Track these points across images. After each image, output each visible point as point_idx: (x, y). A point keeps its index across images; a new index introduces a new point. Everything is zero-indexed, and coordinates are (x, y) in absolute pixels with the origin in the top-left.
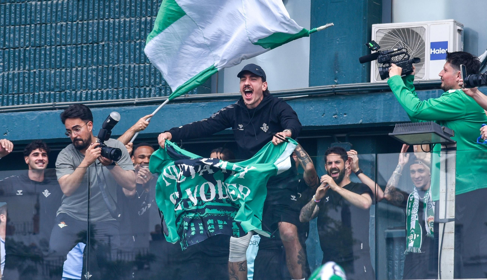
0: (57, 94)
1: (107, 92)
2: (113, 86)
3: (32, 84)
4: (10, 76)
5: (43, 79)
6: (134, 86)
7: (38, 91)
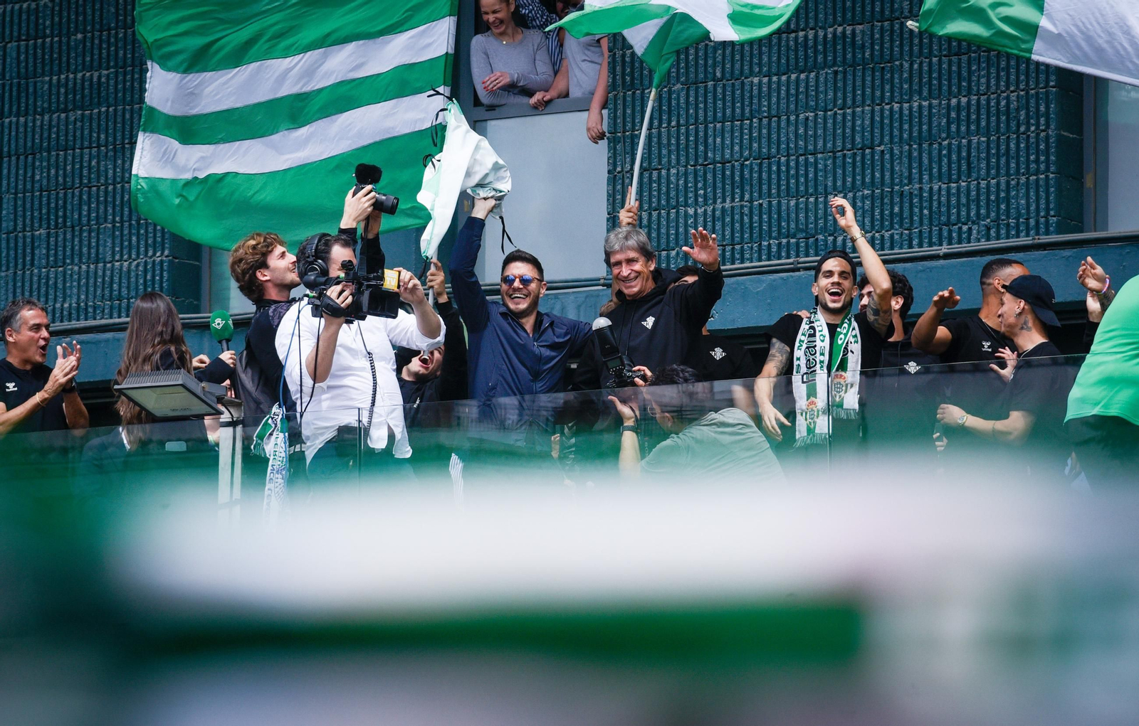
0: (802, 242)
1: (892, 236)
2: (901, 226)
3: (755, 227)
4: (718, 213)
5: (775, 216)
6: (939, 224)
7: (767, 239)
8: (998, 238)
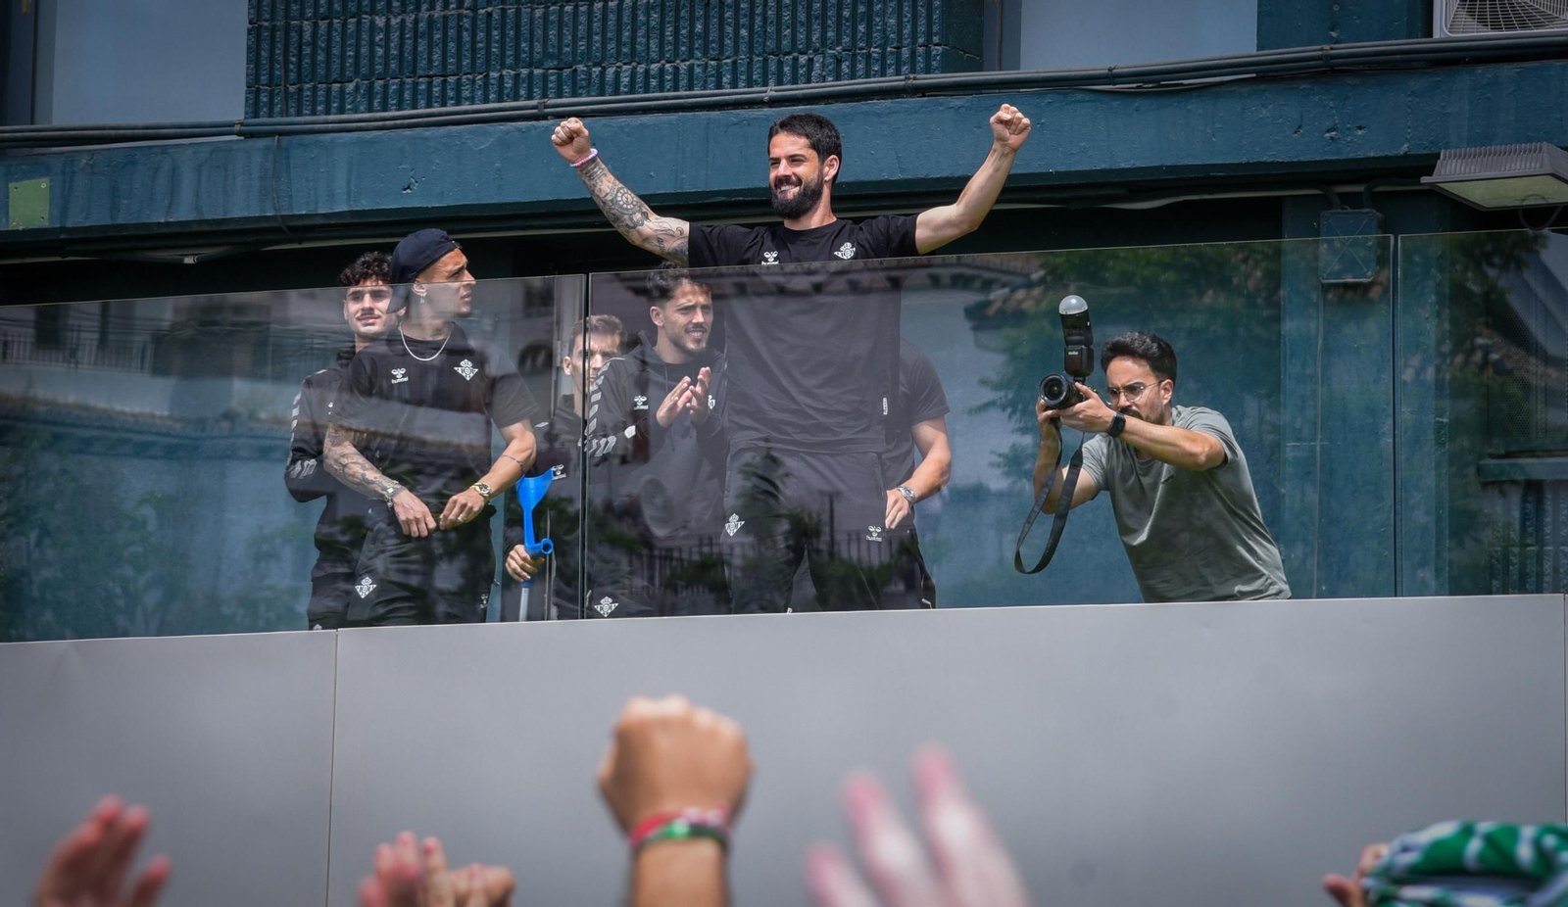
0: (552, 75)
1: (691, 68)
2: (705, 53)
3: (481, 49)
4: (422, 26)
5: (512, 33)
6: (764, 52)
7: (499, 67)
8: (853, 76)
